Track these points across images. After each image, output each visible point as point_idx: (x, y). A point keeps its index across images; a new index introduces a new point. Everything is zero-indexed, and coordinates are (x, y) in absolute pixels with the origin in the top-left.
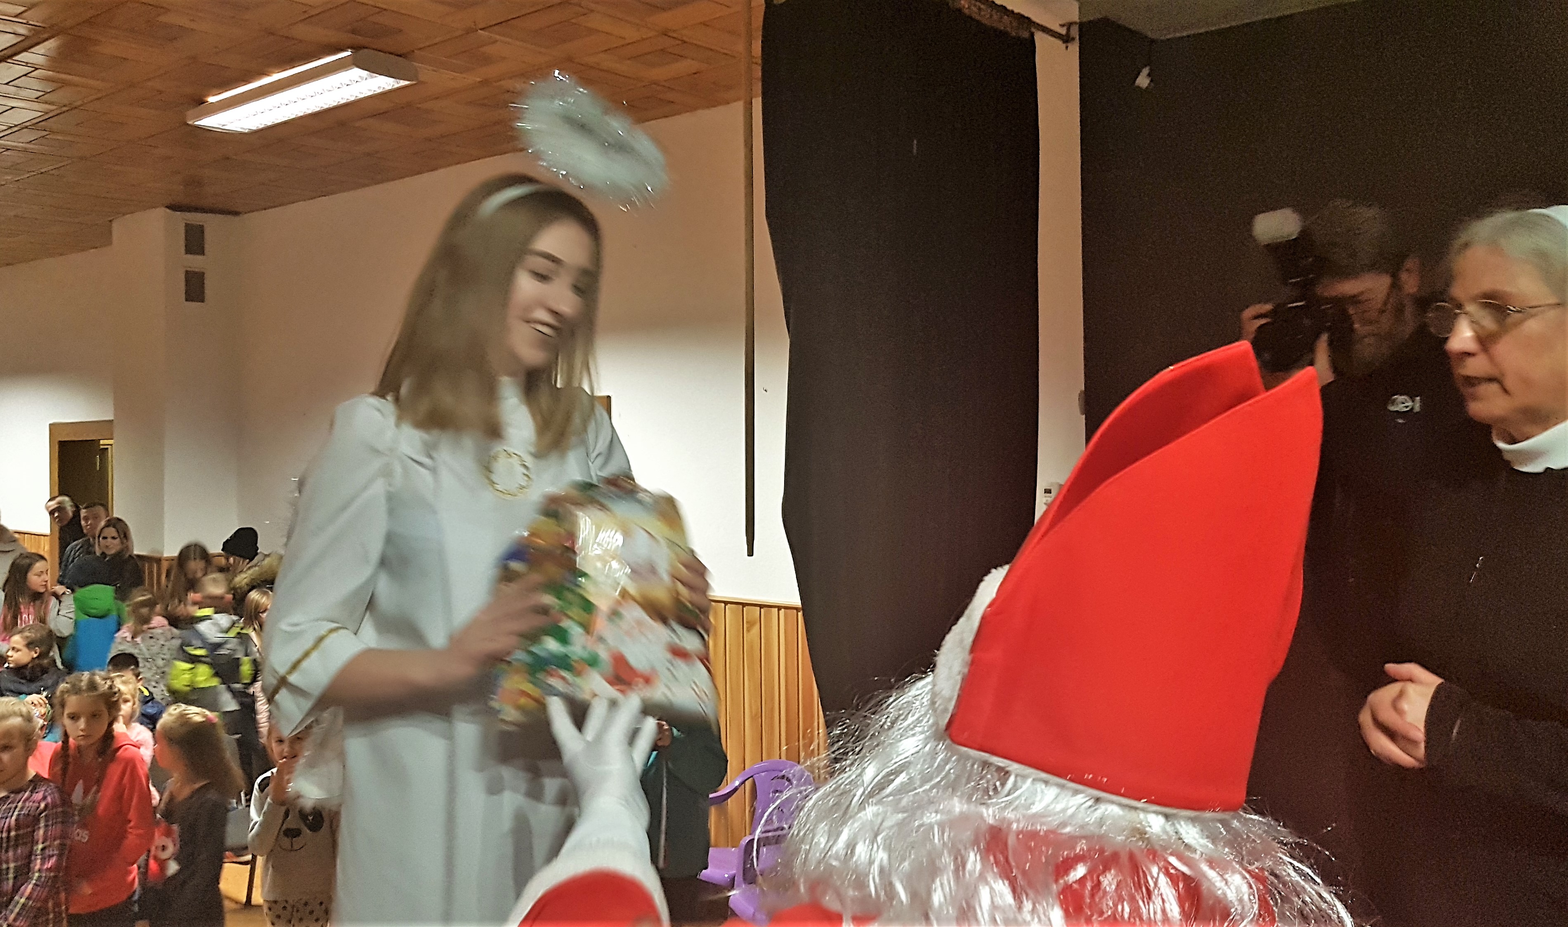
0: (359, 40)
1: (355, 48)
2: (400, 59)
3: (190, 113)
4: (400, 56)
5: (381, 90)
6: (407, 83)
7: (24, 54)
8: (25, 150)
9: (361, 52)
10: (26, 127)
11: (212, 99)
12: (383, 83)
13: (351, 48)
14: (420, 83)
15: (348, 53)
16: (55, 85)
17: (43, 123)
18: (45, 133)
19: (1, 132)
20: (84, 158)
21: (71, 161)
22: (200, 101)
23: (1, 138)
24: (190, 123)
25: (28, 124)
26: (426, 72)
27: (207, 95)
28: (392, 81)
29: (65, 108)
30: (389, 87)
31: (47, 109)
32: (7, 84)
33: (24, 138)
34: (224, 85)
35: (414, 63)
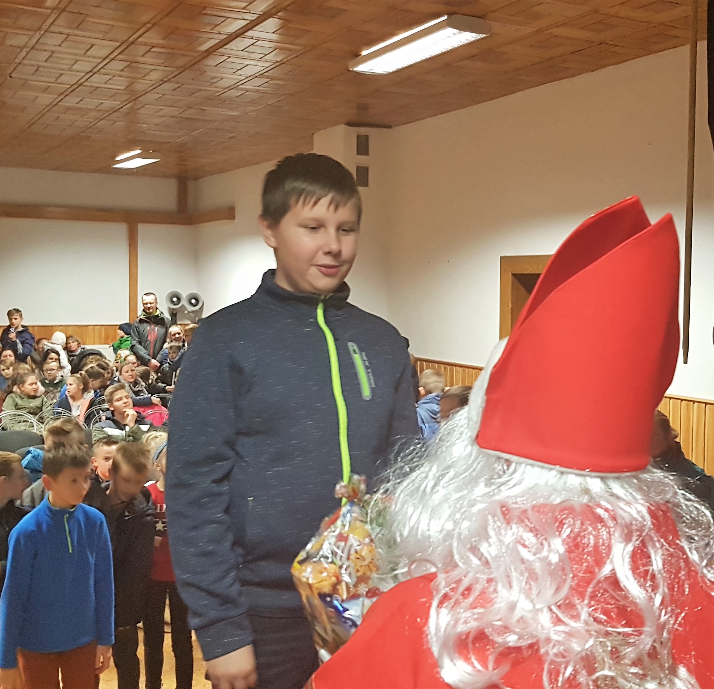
0: (451, 9)
1: (450, 14)
2: (479, 19)
3: (351, 63)
4: (478, 17)
5: (467, 42)
6: (484, 35)
8: (258, 91)
9: (453, 16)
10: (256, 77)
11: (364, 53)
12: (468, 37)
13: (447, 14)
14: (492, 35)
15: (445, 17)
17: (266, 74)
18: (267, 80)
19: (241, 81)
20: (291, 95)
21: (284, 97)
22: (357, 55)
23: (241, 84)
24: (351, 69)
25: (257, 75)
26: (497, 27)
27: (361, 51)
28: (474, 35)
29: (277, 64)
30: (473, 39)
31: (267, 65)
32: (243, 50)
33: (255, 84)
34: (369, 44)
35: (489, 22)
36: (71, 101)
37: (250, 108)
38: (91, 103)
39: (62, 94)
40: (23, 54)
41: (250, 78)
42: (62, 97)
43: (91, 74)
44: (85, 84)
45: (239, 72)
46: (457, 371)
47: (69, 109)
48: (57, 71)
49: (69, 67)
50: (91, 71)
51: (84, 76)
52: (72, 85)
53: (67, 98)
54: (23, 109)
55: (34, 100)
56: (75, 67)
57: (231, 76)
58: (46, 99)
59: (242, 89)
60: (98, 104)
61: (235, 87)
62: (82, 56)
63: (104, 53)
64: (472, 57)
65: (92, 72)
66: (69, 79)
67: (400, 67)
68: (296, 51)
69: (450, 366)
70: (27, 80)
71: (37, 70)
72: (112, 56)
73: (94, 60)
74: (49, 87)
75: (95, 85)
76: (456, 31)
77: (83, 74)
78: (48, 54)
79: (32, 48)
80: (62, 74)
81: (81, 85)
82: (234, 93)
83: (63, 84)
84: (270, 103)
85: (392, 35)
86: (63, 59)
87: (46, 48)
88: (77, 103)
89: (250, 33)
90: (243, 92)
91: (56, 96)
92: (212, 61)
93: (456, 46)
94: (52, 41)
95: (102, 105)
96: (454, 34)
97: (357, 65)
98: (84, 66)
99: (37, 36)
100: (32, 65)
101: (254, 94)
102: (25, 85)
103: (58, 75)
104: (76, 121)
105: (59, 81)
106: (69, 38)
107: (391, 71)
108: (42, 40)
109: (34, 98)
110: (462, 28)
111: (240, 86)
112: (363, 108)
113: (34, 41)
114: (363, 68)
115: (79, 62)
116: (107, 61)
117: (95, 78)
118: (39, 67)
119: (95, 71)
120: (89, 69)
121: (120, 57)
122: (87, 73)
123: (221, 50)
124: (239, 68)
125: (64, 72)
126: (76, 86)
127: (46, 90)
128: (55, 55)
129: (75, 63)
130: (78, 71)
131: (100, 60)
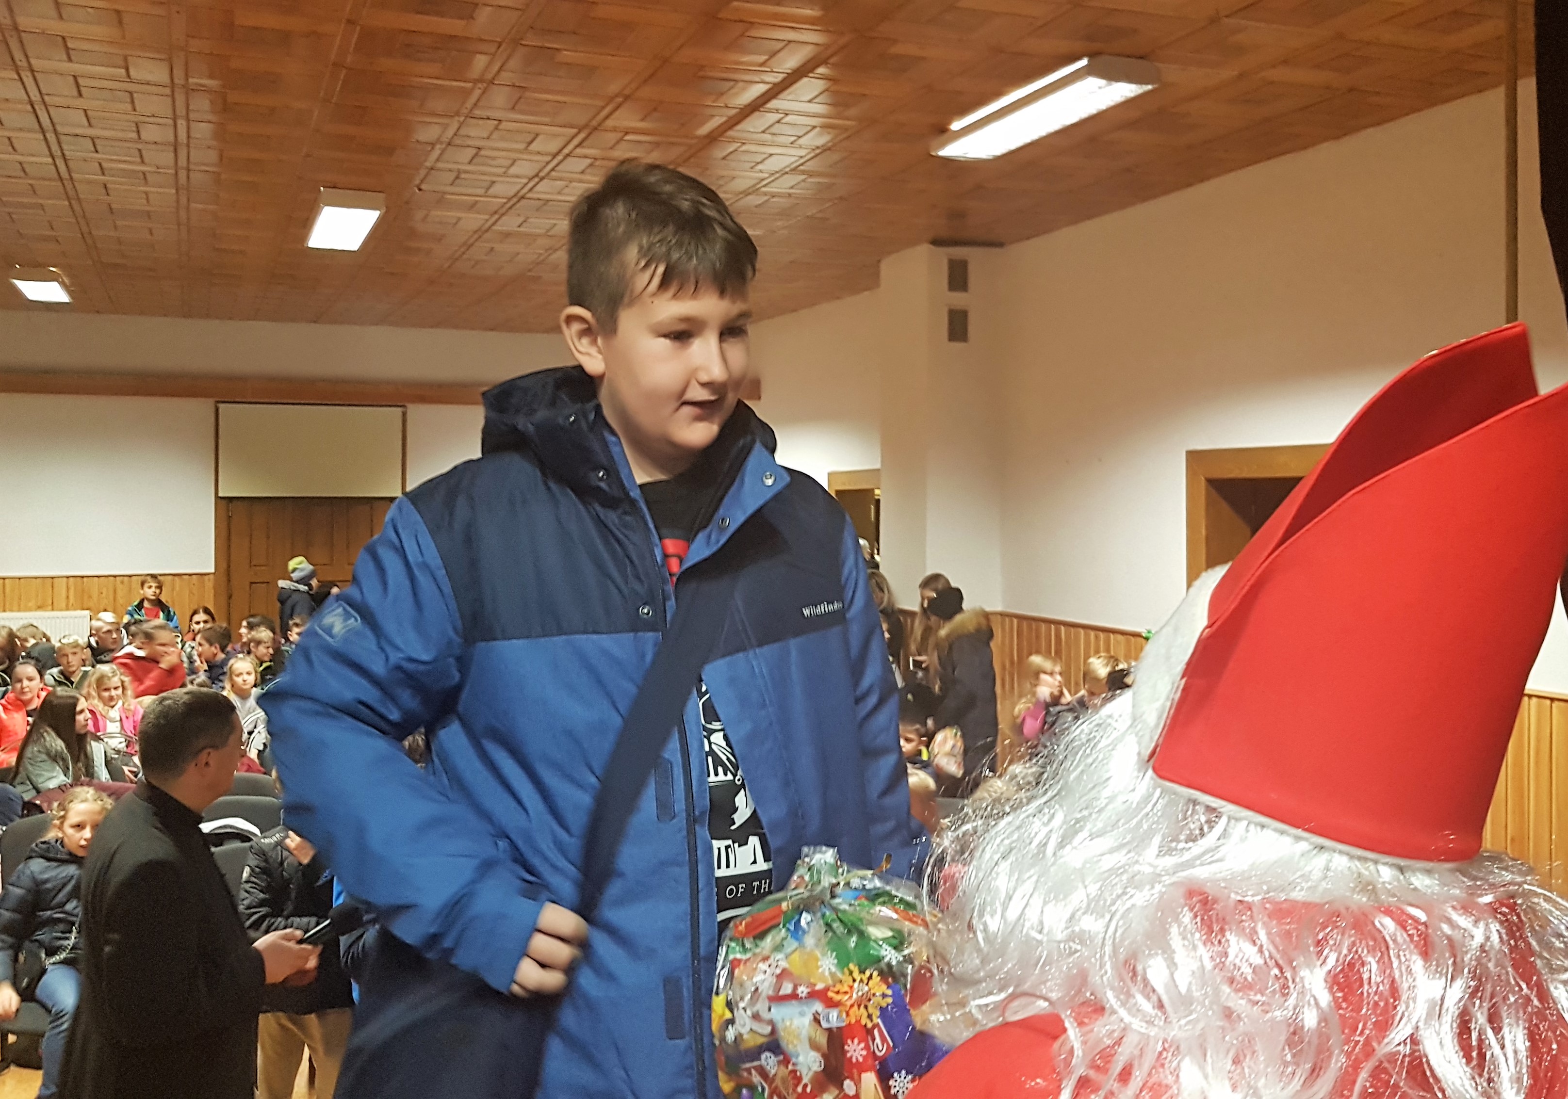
0: (1094, 48)
1: (1091, 55)
2: (1140, 61)
3: (933, 144)
4: (1141, 58)
5: (1123, 99)
6: (1150, 87)
7: (774, 101)
8: (790, 195)
9: (1099, 58)
10: (787, 173)
11: (956, 125)
12: (1124, 91)
13: (1088, 56)
14: (1164, 85)
15: (1084, 62)
17: (801, 168)
18: (803, 177)
19: (763, 180)
20: (841, 198)
21: (831, 204)
22: (943, 130)
23: (765, 186)
24: (933, 154)
25: (787, 170)
26: (1171, 72)
27: (949, 124)
28: (1135, 87)
29: (818, 151)
30: (1132, 95)
31: (803, 152)
32: (763, 132)
33: (784, 185)
34: (964, 111)
35: (1157, 64)
36: (509, 223)
37: (779, 223)
38: (538, 224)
39: (496, 212)
40: (436, 153)
41: (777, 175)
42: (496, 216)
43: (536, 180)
44: (529, 195)
45: (760, 167)
46: (1117, 642)
47: (507, 235)
48: (487, 178)
49: (503, 170)
50: (537, 175)
51: (526, 184)
52: (510, 199)
53: (504, 218)
54: (439, 239)
55: (456, 223)
56: (513, 170)
57: (749, 174)
58: (472, 221)
59: (765, 194)
61: (753, 190)
62: (523, 153)
63: (554, 147)
66: (504, 189)
67: (1013, 147)
68: (846, 129)
69: (1106, 634)
70: (445, 193)
71: (457, 178)
72: (566, 151)
73: (539, 158)
74: (477, 202)
76: (1103, 82)
77: (525, 181)
78: (474, 151)
79: (449, 144)
80: (494, 182)
81: (523, 197)
82: (753, 200)
83: (495, 197)
84: (809, 214)
85: (998, 94)
86: (494, 158)
87: (470, 142)
88: (519, 226)
89: (774, 104)
90: (766, 198)
91: (487, 217)
92: (718, 152)
93: (1104, 108)
94: (477, 131)
96: (1100, 88)
97: (943, 145)
98: (525, 168)
99: (455, 124)
100: (450, 170)
101: (781, 200)
102: (441, 201)
103: (488, 184)
104: (518, 253)
105: (491, 191)
106: (502, 126)
107: (999, 153)
108: (462, 132)
109: (454, 221)
110: (1112, 76)
111: (764, 189)
112: (957, 215)
113: (450, 133)
114: (951, 150)
115: (518, 163)
116: (560, 157)
117: (544, 186)
118: (459, 172)
119: (542, 174)
120: (534, 173)
121: (579, 151)
122: (530, 179)
123: (730, 133)
124: (759, 160)
125: (497, 179)
126: (515, 200)
127: (472, 207)
128: (483, 152)
129: (512, 165)
130: (518, 177)
131: (549, 158)
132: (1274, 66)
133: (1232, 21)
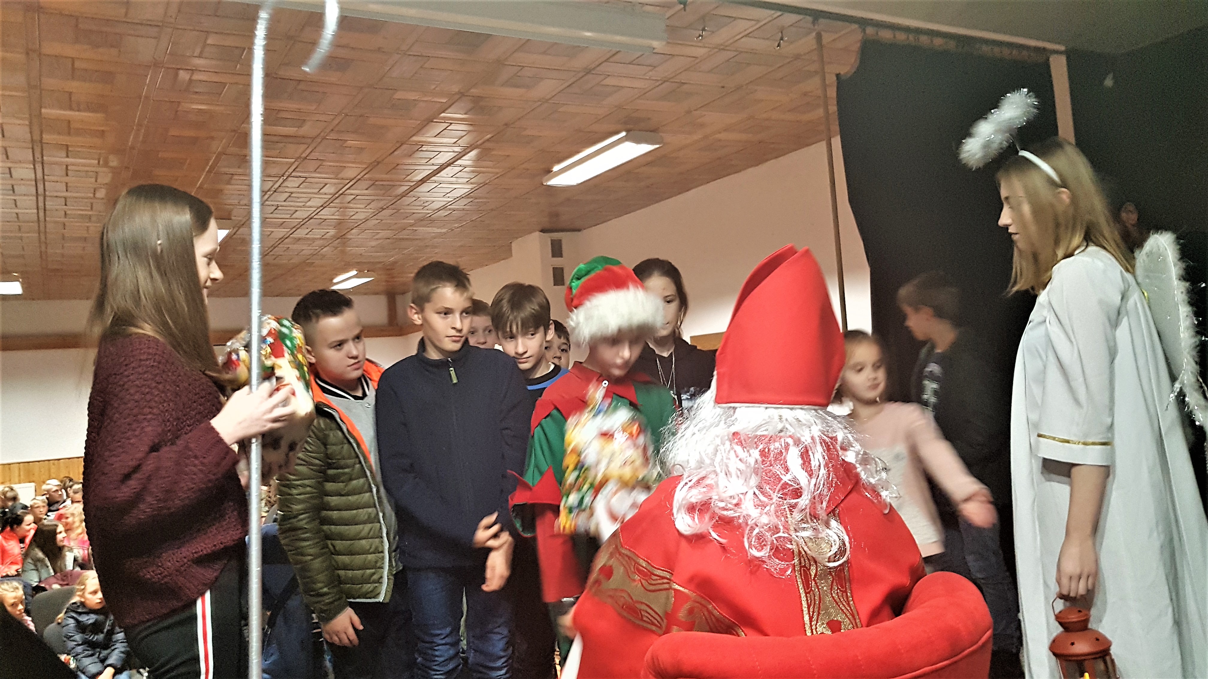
0: (629, 127)
1: (628, 131)
2: (652, 133)
3: (544, 178)
4: (652, 131)
5: (644, 153)
6: (657, 146)
7: (459, 161)
8: (464, 209)
9: (631, 132)
10: (463, 197)
11: (556, 169)
12: (645, 148)
13: (625, 131)
14: (665, 144)
15: (624, 134)
16: (476, 174)
17: (471, 194)
18: (472, 199)
19: (450, 202)
20: (493, 210)
21: (487, 212)
22: (549, 171)
24: (544, 184)
26: (668, 138)
27: (552, 168)
28: (650, 146)
29: (480, 186)
30: (649, 150)
31: (472, 187)
32: (452, 177)
33: (462, 204)
34: (559, 161)
35: (661, 134)
36: (301, 233)
38: (318, 233)
39: (294, 227)
41: (458, 199)
42: (294, 229)
43: (321, 208)
44: (316, 216)
45: (449, 195)
47: (299, 239)
48: (292, 208)
51: (315, 211)
52: (303, 219)
53: (297, 231)
55: (270, 235)
56: (309, 204)
57: (441, 199)
59: (451, 209)
60: (323, 234)
61: (445, 208)
62: (316, 194)
63: (334, 190)
64: (648, 164)
65: (323, 207)
66: (302, 214)
67: (585, 179)
68: (496, 174)
70: (266, 218)
71: (276, 209)
72: (341, 192)
73: (325, 196)
74: (283, 222)
75: (322, 217)
76: (634, 144)
77: (315, 209)
78: (289, 194)
79: (275, 191)
80: (297, 211)
81: (311, 218)
82: (443, 213)
83: (296, 219)
84: (474, 219)
85: (578, 152)
86: (299, 198)
87: (285, 190)
88: (307, 234)
90: (451, 211)
91: (289, 230)
92: (425, 188)
93: (634, 157)
94: (292, 183)
95: (328, 234)
96: (632, 147)
97: (549, 179)
98: (317, 202)
99: (281, 180)
100: (272, 205)
101: (460, 212)
103: (293, 212)
104: (303, 250)
105: (294, 216)
106: (307, 180)
107: (580, 182)
108: (285, 184)
109: (269, 233)
110: (638, 141)
111: (450, 207)
112: (556, 215)
113: (277, 185)
114: (555, 182)
115: (313, 199)
116: (337, 195)
117: (324, 211)
118: (278, 206)
119: (325, 205)
120: (320, 205)
121: (348, 191)
122: (318, 208)
123: (434, 178)
124: (449, 191)
125: (299, 209)
126: (307, 219)
127: (279, 225)
128: (293, 195)
129: (308, 201)
130: (311, 207)
131: (330, 196)
132: (720, 133)
133: (698, 112)
